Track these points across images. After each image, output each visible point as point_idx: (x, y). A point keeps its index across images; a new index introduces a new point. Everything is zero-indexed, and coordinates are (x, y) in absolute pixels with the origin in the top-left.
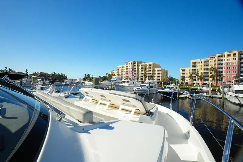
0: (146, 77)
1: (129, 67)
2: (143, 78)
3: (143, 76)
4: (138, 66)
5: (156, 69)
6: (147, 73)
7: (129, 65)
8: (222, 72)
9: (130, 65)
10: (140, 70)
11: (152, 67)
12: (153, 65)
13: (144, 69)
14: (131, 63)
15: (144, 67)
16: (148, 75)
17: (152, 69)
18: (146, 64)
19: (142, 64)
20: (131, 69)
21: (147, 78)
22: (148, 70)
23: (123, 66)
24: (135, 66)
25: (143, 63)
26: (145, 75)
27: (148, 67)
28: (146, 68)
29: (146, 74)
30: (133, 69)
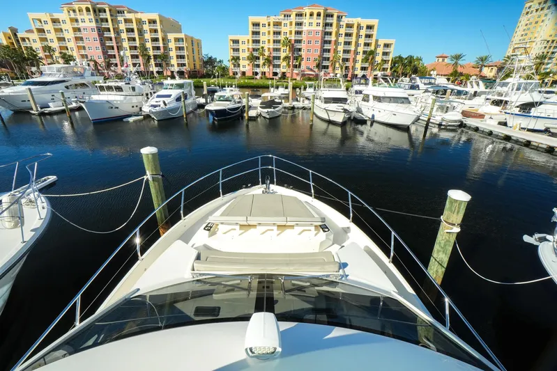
0: (149, 58)
1: (81, 25)
2: (140, 60)
3: (137, 57)
4: (114, 21)
5: (171, 36)
6: (149, 45)
7: (79, 17)
8: (300, 50)
9: (86, 16)
10: (124, 36)
11: (158, 27)
12: (161, 21)
13: (136, 35)
14: (88, 9)
15: (134, 26)
16: (151, 53)
17: (160, 35)
18: (139, 16)
19: (128, 16)
20: (92, 30)
21: (152, 62)
22: (148, 36)
23: (56, 16)
24: (102, 20)
25: (129, 12)
26: (144, 55)
27: (146, 27)
28: (141, 32)
29: (146, 49)
30: (101, 31)
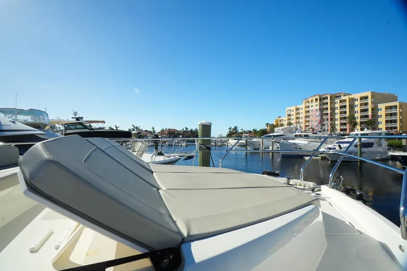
0: (356, 124)
1: (311, 109)
2: (348, 127)
3: (345, 124)
4: (333, 102)
5: (382, 106)
6: (358, 115)
7: (310, 105)
9: (314, 103)
10: (337, 111)
11: (369, 101)
12: (372, 97)
13: (347, 109)
14: (316, 100)
15: (347, 104)
16: (358, 121)
17: (370, 107)
18: (352, 96)
19: (343, 98)
20: (316, 110)
21: (358, 127)
22: (357, 109)
23: (298, 107)
24: (324, 104)
25: (345, 96)
26: (350, 123)
27: (357, 103)
28: (352, 107)
29: (354, 118)
30: (321, 110)
